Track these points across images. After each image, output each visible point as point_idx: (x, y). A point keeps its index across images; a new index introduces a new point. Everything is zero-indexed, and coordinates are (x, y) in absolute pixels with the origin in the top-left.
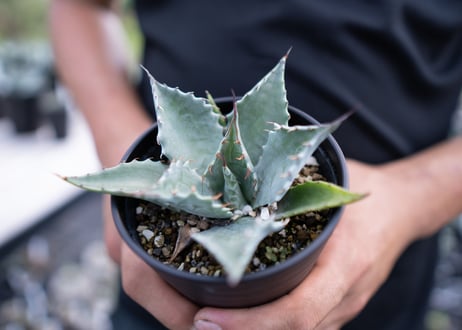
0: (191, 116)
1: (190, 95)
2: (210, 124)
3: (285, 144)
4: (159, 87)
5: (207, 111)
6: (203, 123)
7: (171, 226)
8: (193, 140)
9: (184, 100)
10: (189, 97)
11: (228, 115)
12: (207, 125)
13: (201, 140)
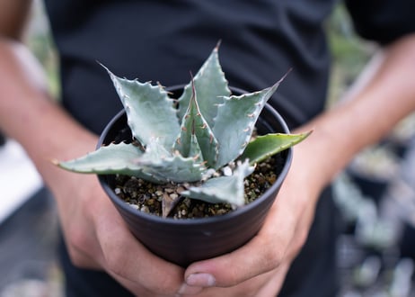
0: (150, 102)
1: (148, 84)
2: (167, 108)
3: (234, 113)
4: (120, 81)
5: (162, 97)
6: (161, 108)
7: (151, 197)
8: (154, 124)
9: (142, 89)
10: (147, 86)
11: (180, 99)
12: (163, 109)
13: (161, 122)
